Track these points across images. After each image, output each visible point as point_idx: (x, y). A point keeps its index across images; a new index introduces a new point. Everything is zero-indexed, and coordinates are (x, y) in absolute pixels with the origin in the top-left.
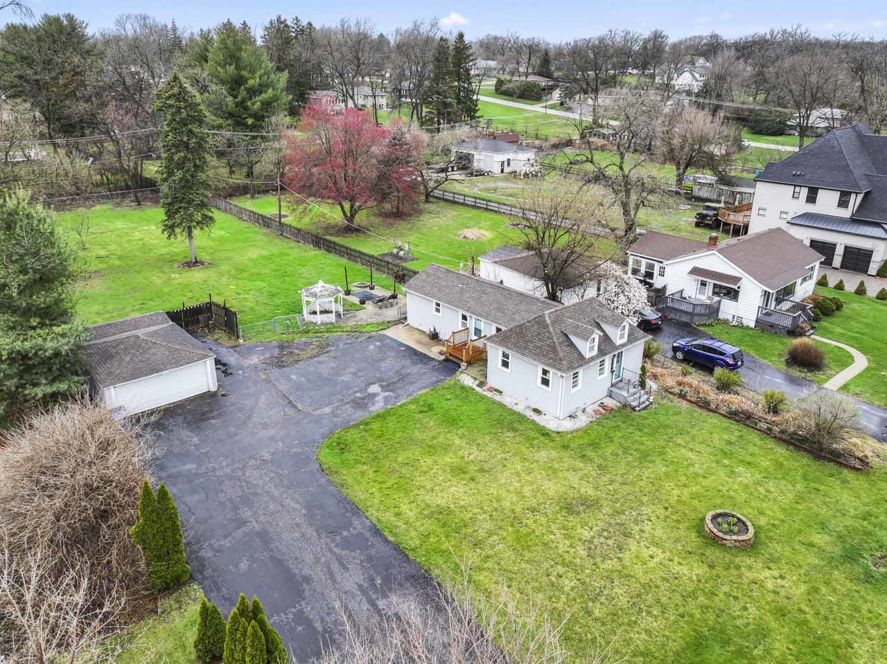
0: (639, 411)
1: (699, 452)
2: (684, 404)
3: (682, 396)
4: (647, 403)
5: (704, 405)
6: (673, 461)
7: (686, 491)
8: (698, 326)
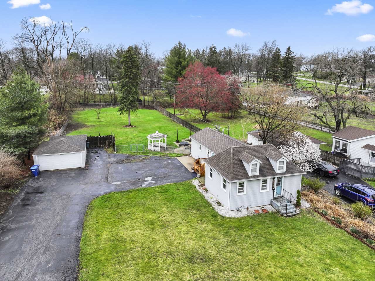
0: (286, 216)
1: (311, 250)
2: (322, 220)
3: (323, 215)
4: (294, 213)
5: (337, 223)
6: (286, 250)
7: (279, 271)
8: (365, 180)
